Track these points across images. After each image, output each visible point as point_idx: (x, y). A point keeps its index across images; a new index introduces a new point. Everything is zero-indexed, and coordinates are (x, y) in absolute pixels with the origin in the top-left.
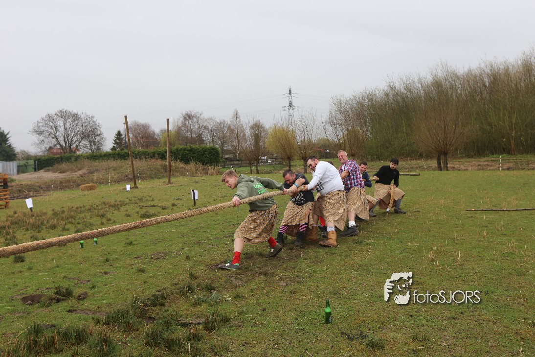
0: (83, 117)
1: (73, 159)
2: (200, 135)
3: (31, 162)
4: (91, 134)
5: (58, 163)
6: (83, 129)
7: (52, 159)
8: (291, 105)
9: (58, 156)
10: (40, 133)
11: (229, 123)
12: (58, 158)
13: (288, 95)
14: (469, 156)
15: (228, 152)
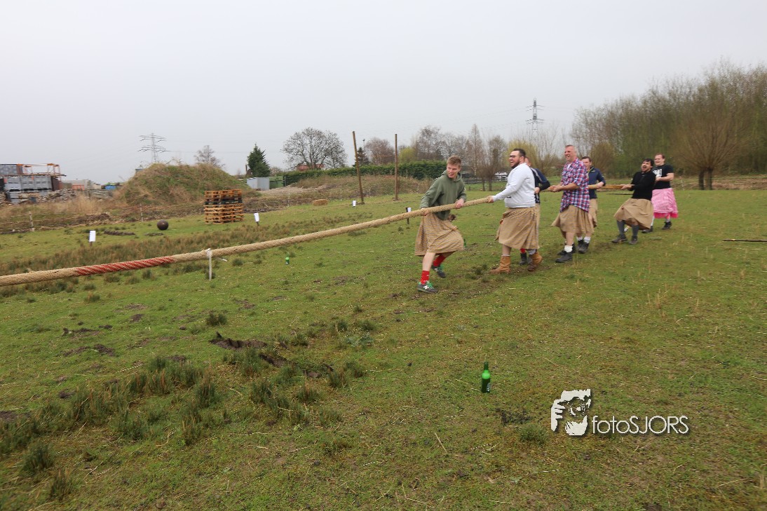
0: (326, 134)
1: (316, 175)
2: (438, 152)
3: (281, 178)
4: (334, 151)
5: (303, 178)
6: (327, 147)
7: (299, 174)
8: (535, 118)
9: (304, 172)
10: (287, 150)
11: (467, 138)
12: (303, 174)
13: (532, 107)
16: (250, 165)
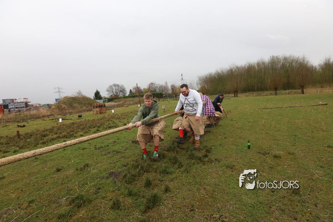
0: (120, 85)
1: (118, 98)
2: (155, 90)
3: (107, 100)
4: (123, 91)
5: (114, 99)
6: (120, 89)
7: (112, 99)
8: (182, 79)
9: (114, 97)
10: (108, 91)
11: (164, 85)
13: (181, 76)
14: (242, 93)
15: (164, 94)
16: (95, 96)
